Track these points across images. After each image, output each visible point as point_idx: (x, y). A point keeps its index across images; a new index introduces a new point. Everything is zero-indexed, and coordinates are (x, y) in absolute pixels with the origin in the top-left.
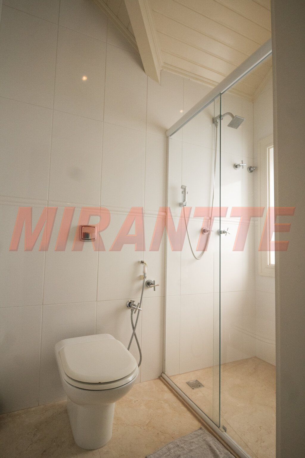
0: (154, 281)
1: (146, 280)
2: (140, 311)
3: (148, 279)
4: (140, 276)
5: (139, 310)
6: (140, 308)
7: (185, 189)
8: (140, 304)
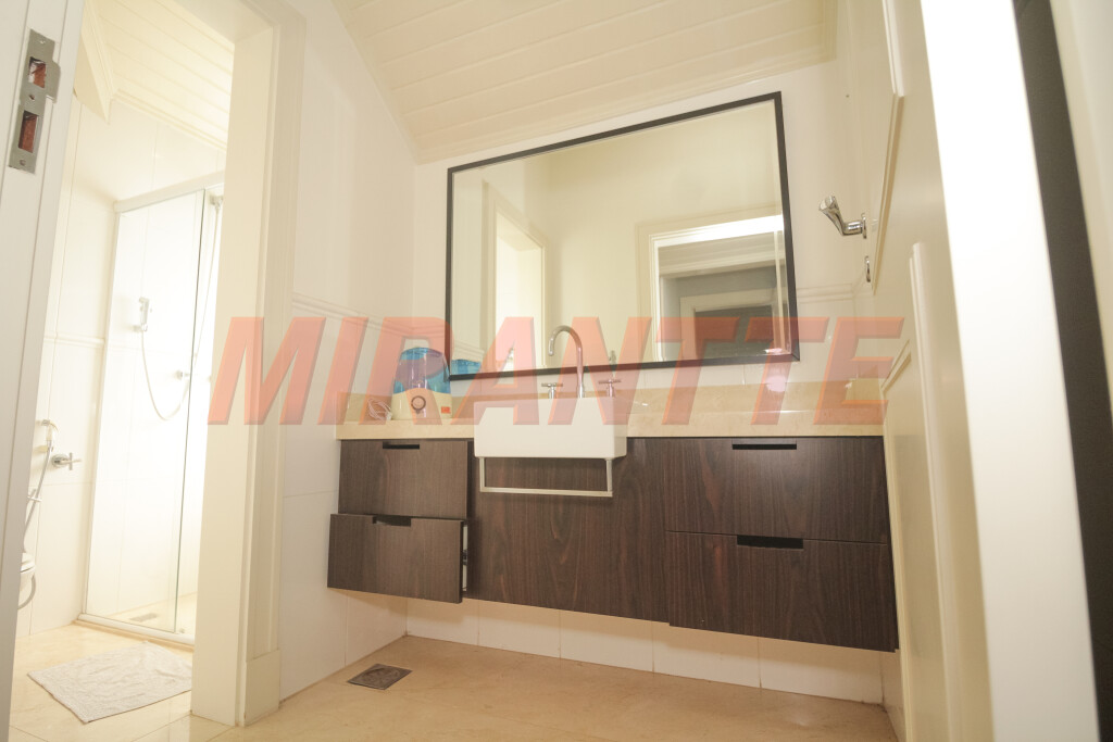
0: (71, 454)
1: (52, 454)
2: (38, 504)
3: (56, 452)
4: (40, 447)
5: (35, 502)
6: (37, 497)
7: (147, 305)
8: (38, 492)
